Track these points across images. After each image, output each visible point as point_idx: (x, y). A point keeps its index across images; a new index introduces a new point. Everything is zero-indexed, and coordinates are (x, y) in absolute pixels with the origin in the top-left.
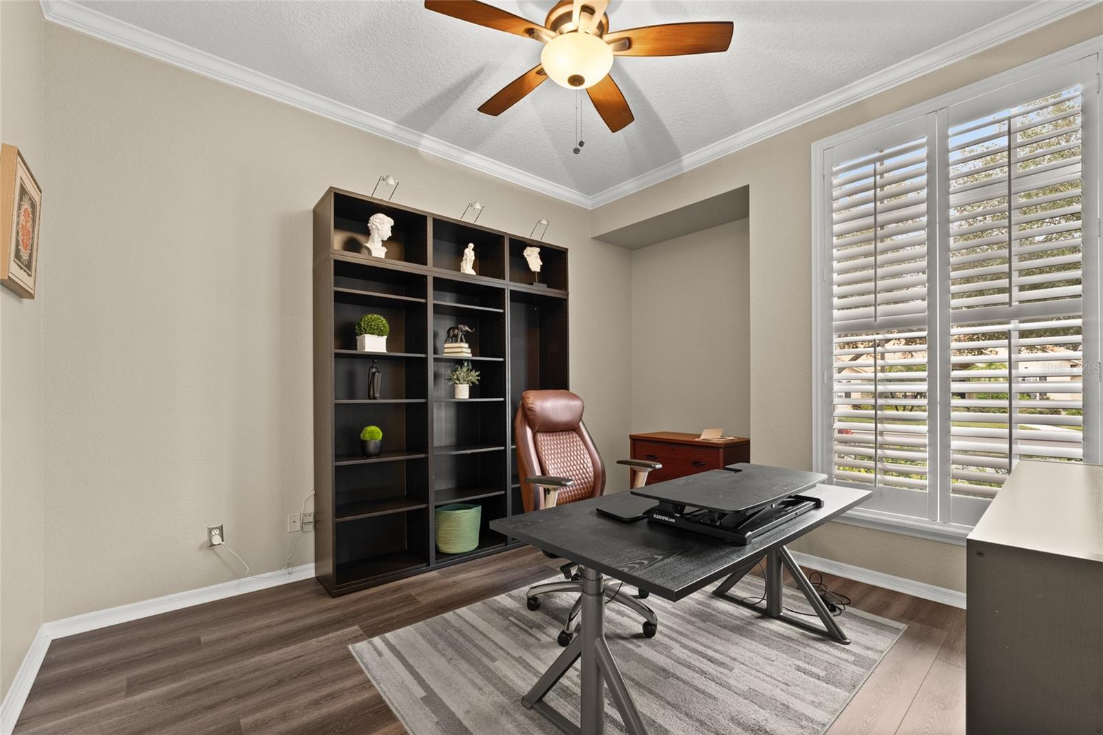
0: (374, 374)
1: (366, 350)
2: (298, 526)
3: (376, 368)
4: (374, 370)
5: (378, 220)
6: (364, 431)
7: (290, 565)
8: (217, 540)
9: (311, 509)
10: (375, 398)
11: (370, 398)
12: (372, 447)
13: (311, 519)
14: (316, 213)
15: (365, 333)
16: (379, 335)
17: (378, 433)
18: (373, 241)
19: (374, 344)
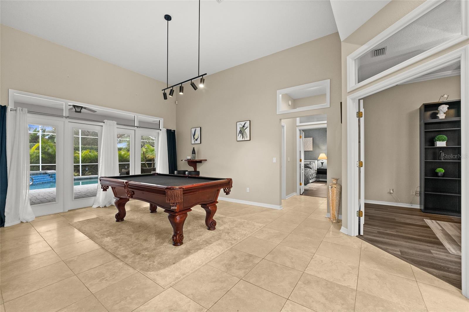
0: (441, 153)
1: (437, 146)
2: (414, 194)
3: (442, 151)
4: (441, 152)
5: (442, 107)
6: (437, 170)
7: (411, 203)
8: (392, 192)
9: (419, 190)
10: (441, 160)
11: (439, 160)
12: (440, 174)
13: (419, 193)
14: (420, 109)
15: (437, 141)
16: (442, 141)
17: (442, 170)
18: (440, 114)
19: (441, 144)
